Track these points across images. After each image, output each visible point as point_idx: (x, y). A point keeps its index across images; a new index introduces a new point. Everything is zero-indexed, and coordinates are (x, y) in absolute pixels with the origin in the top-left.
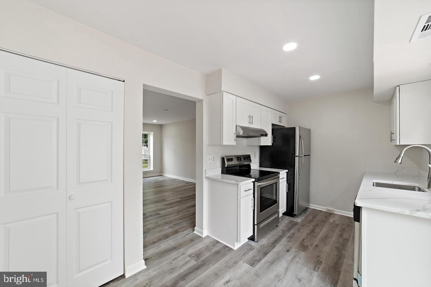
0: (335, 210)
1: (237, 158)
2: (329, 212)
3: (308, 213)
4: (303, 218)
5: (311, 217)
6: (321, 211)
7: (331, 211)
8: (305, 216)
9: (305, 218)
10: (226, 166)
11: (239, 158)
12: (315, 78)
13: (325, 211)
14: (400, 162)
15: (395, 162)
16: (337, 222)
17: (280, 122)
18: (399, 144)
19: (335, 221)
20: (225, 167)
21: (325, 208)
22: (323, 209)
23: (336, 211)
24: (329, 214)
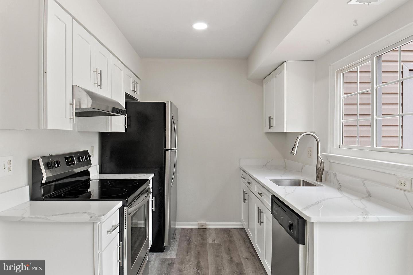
0: (208, 223)
1: (66, 158)
2: (202, 227)
3: (178, 237)
4: (176, 248)
5: (185, 243)
6: (192, 229)
7: (203, 226)
8: (177, 243)
9: (178, 247)
10: (44, 181)
11: (69, 159)
12: (200, 26)
13: (196, 227)
14: (295, 153)
15: (291, 153)
16: (217, 241)
17: (135, 91)
18: (285, 132)
19: (214, 241)
20: (42, 184)
21: (196, 223)
22: (193, 224)
23: (209, 225)
24: (203, 231)
